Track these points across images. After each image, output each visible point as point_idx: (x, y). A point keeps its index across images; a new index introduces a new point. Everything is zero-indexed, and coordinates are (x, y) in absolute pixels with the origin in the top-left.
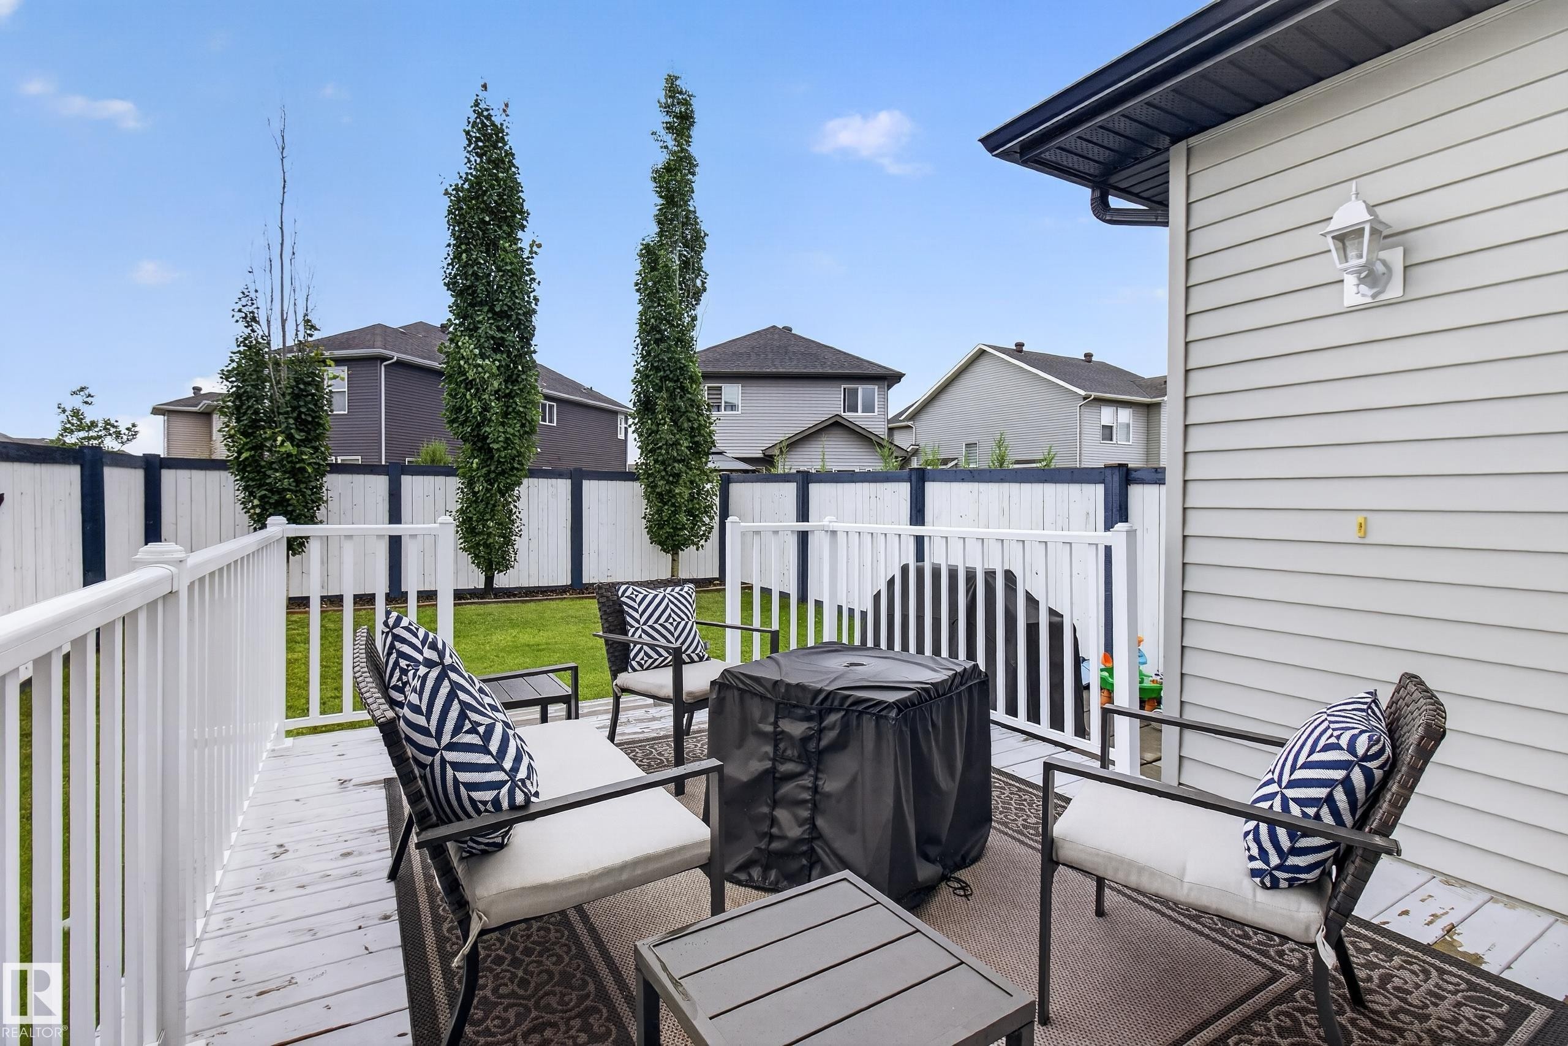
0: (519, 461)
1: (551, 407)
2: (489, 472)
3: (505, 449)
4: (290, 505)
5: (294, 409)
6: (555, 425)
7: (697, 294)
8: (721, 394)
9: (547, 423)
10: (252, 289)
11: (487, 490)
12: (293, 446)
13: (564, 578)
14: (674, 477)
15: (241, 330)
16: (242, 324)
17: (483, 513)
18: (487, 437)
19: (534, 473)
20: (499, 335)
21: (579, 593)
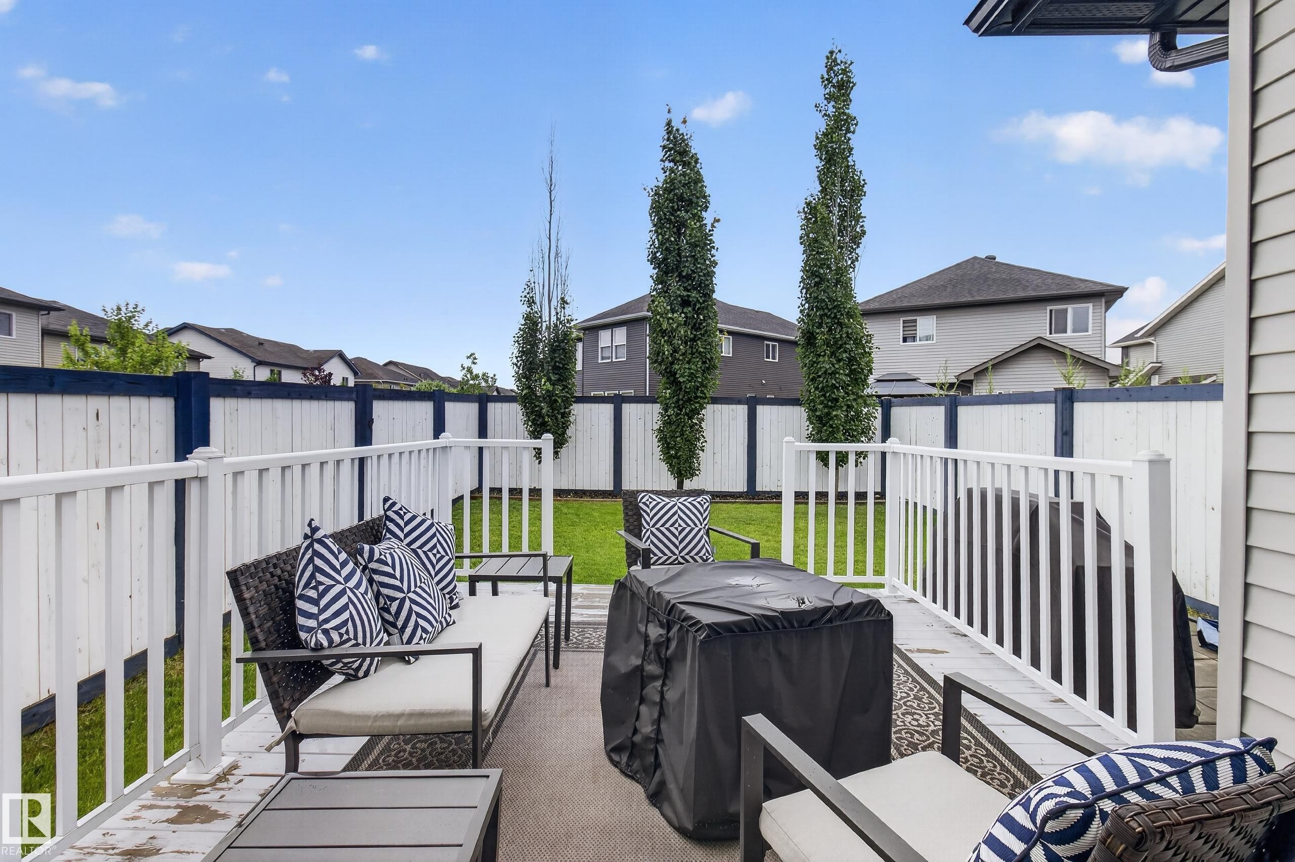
0: (702, 391)
1: (774, 346)
2: (678, 400)
3: (690, 381)
4: (549, 425)
5: (552, 359)
6: (777, 361)
7: (856, 239)
8: (915, 326)
9: (771, 360)
10: (532, 282)
11: (678, 415)
12: (551, 384)
13: (741, 486)
14: (832, 403)
15: (525, 309)
16: (525, 306)
17: (675, 431)
18: (676, 373)
19: (715, 401)
20: (685, 293)
21: (750, 499)
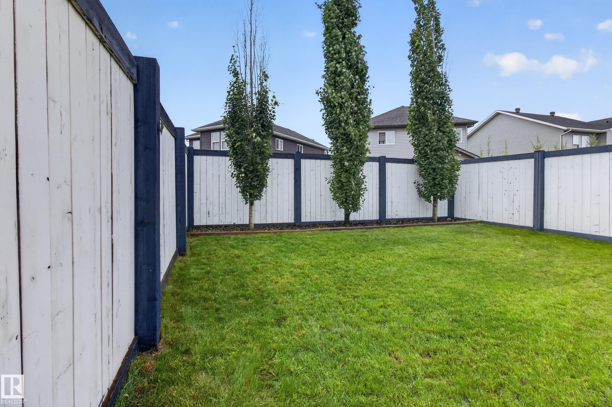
1: (301, 147)
2: (352, 155)
8: (385, 136)
